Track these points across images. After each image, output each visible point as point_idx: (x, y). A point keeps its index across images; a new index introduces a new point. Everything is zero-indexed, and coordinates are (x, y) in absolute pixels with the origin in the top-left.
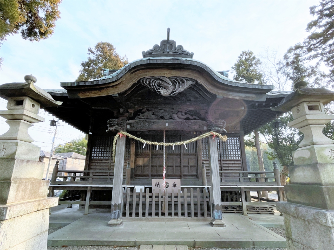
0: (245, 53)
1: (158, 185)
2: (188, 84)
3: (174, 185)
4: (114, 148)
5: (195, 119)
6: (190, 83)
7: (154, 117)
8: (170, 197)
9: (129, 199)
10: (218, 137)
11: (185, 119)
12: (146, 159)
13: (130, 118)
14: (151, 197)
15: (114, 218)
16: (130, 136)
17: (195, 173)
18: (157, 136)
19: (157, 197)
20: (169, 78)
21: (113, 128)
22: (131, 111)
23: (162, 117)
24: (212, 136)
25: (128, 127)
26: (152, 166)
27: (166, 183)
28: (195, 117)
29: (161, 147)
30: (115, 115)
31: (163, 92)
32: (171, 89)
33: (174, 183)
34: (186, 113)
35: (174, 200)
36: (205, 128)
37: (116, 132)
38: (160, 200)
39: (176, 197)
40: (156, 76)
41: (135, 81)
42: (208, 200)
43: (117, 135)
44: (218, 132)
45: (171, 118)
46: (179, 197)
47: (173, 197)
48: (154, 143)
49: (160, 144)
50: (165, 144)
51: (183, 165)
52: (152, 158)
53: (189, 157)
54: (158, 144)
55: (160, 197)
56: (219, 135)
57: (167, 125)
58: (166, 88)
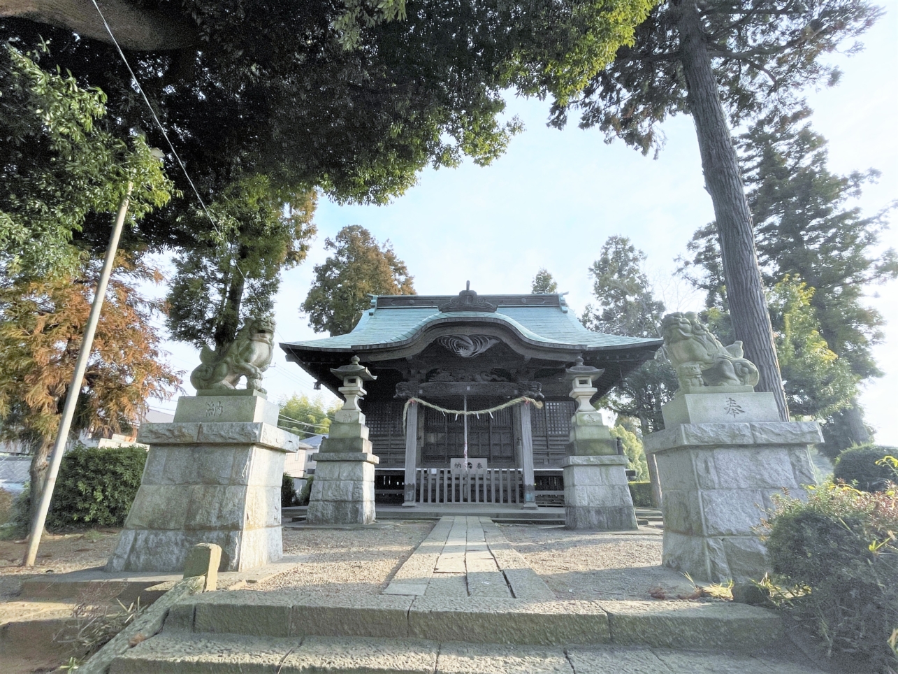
0: (616, 238)
1: (459, 466)
2: (491, 343)
3: (479, 466)
4: (404, 418)
5: (503, 381)
6: (494, 342)
7: (451, 378)
8: (473, 479)
9: (423, 482)
10: (531, 403)
11: (491, 381)
12: (440, 435)
13: (422, 381)
14: (450, 479)
15: (408, 501)
16: (424, 403)
17: (509, 454)
18: (455, 403)
19: (457, 479)
20: (469, 336)
21: (404, 394)
22: (424, 372)
23: (462, 379)
24: (524, 402)
25: (421, 392)
26: (449, 445)
27: (469, 464)
28: (503, 378)
29: (461, 417)
30: (404, 376)
31: (463, 353)
32: (472, 349)
33: (479, 464)
34: (492, 373)
35: (478, 482)
36: (516, 392)
37: (406, 399)
38: (462, 482)
39: (481, 479)
40: (455, 334)
41: (431, 341)
42: (521, 482)
43: (408, 403)
44: (531, 397)
45: (473, 380)
46: (485, 479)
47: (477, 479)
48: (453, 412)
49: (461, 412)
50: (466, 413)
51: (492, 442)
52: (449, 433)
53: (501, 431)
54: (457, 413)
55: (461, 478)
56: (533, 401)
57: (468, 388)
58: (466, 348)
